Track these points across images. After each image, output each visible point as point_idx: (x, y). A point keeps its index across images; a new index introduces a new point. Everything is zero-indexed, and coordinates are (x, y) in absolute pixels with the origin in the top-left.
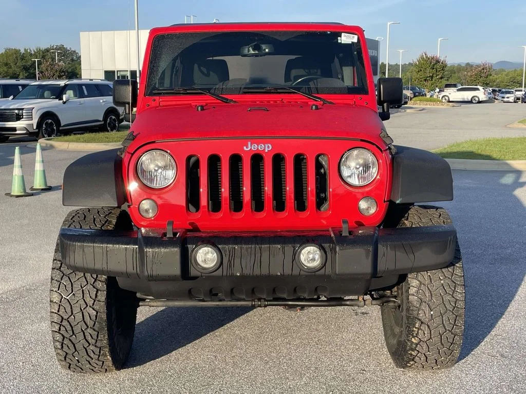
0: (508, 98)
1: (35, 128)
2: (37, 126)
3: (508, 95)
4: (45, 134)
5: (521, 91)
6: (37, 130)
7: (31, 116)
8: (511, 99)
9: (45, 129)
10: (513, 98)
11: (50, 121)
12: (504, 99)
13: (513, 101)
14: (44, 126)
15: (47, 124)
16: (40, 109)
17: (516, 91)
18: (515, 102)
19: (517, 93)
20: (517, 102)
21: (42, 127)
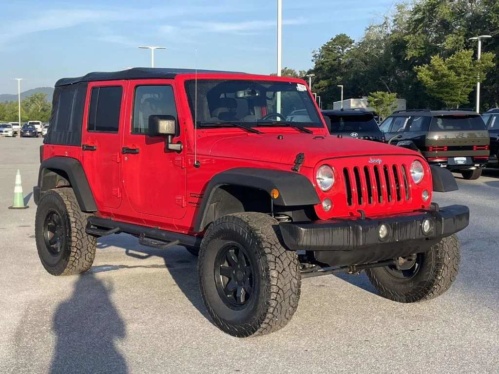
0: (6, 132)
3: (6, 129)
5: (18, 125)
8: (10, 133)
10: (11, 132)
12: (3, 133)
13: (11, 135)
17: (13, 124)
18: (13, 136)
19: (14, 127)
20: (15, 136)
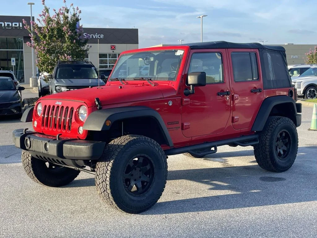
1: (302, 93)
2: (303, 92)
4: (309, 97)
6: (303, 95)
7: (300, 87)
9: (309, 94)
11: (313, 89)
14: (308, 92)
15: (310, 91)
16: (307, 82)
21: (307, 93)
